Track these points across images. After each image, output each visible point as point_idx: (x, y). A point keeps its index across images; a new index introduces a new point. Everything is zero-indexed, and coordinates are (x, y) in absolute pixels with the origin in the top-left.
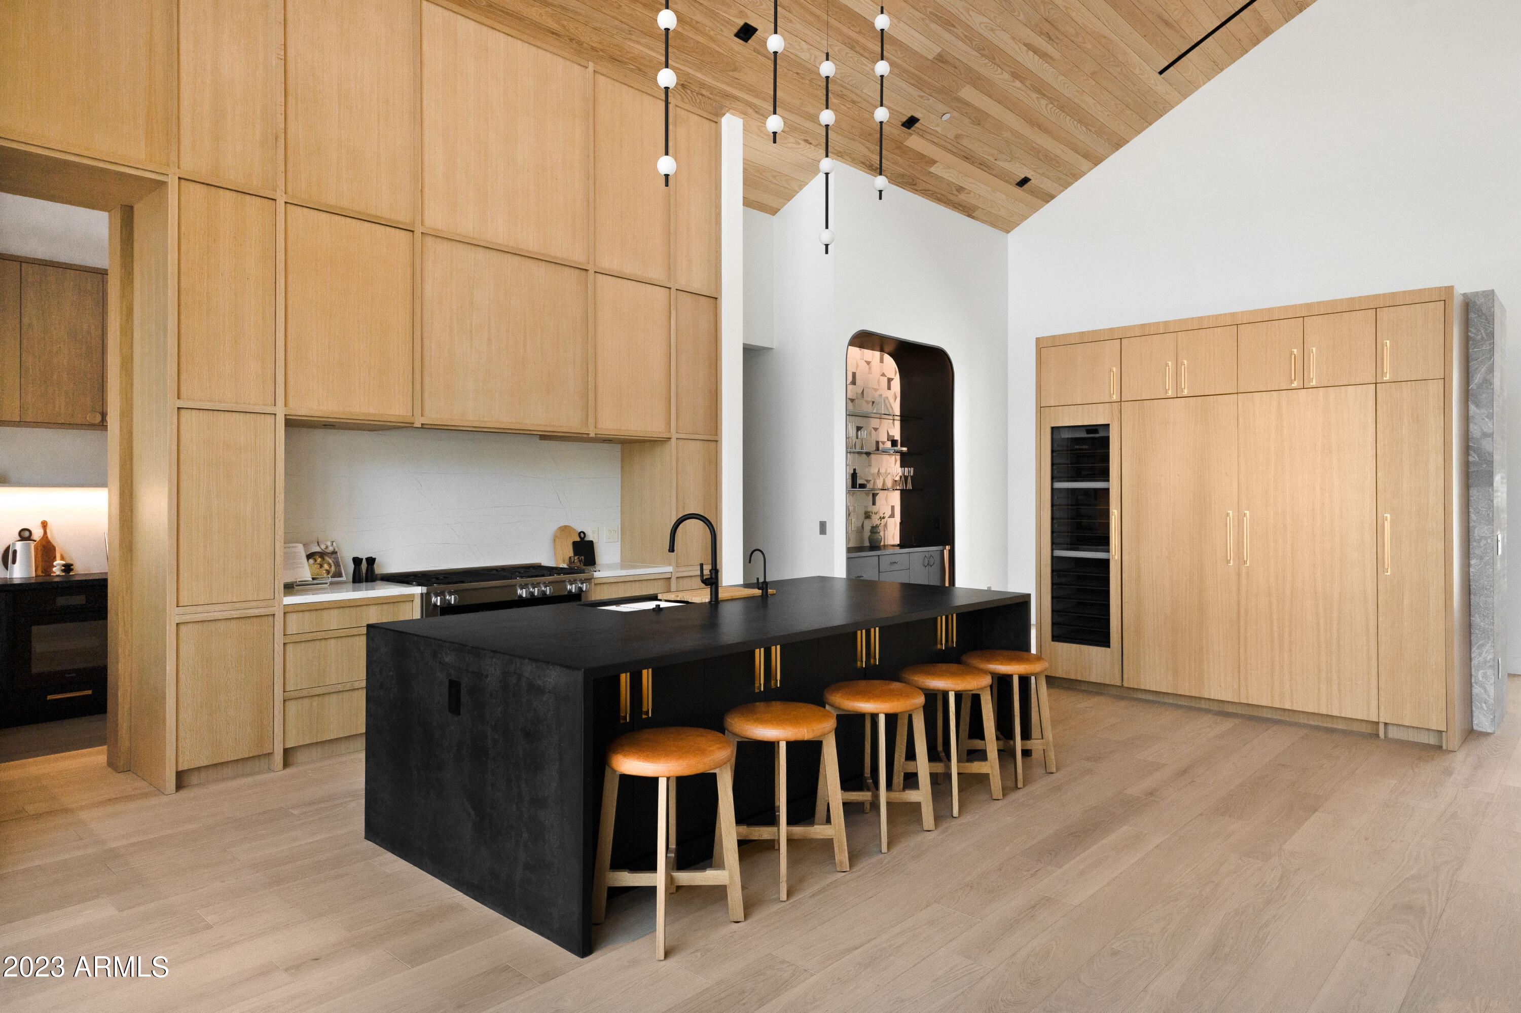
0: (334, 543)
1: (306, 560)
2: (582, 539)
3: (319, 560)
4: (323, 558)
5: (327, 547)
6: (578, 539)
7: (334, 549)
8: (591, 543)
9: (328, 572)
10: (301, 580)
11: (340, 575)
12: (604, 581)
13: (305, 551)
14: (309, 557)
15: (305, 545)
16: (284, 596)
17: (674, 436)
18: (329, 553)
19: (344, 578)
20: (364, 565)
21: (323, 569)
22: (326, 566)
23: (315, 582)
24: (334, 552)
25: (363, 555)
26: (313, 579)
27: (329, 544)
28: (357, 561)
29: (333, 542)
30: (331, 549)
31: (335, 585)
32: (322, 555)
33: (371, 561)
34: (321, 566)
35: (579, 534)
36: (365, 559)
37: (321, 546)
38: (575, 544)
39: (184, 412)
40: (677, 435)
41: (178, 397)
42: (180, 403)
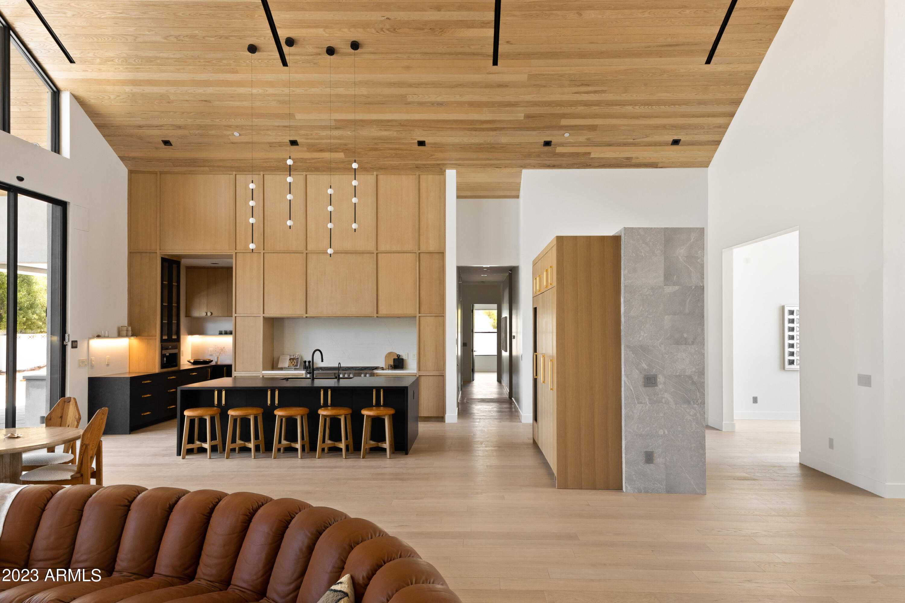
0: (299, 356)
1: (289, 360)
2: (398, 357)
3: (292, 361)
4: (293, 360)
5: (296, 357)
6: (397, 358)
8: (403, 359)
9: (293, 365)
10: (283, 367)
11: (297, 366)
12: (381, 374)
13: (290, 357)
14: (290, 359)
15: (290, 356)
16: (263, 371)
17: (418, 315)
18: (296, 359)
19: (298, 367)
20: (307, 363)
22: (293, 363)
23: (289, 368)
24: (298, 359)
26: (288, 367)
27: (297, 356)
28: (305, 362)
30: (297, 357)
31: (296, 369)
32: (293, 359)
34: (292, 363)
35: (398, 356)
36: (308, 361)
37: (295, 356)
38: (394, 360)
39: (237, 317)
40: (420, 315)
41: (236, 313)
42: (236, 315)
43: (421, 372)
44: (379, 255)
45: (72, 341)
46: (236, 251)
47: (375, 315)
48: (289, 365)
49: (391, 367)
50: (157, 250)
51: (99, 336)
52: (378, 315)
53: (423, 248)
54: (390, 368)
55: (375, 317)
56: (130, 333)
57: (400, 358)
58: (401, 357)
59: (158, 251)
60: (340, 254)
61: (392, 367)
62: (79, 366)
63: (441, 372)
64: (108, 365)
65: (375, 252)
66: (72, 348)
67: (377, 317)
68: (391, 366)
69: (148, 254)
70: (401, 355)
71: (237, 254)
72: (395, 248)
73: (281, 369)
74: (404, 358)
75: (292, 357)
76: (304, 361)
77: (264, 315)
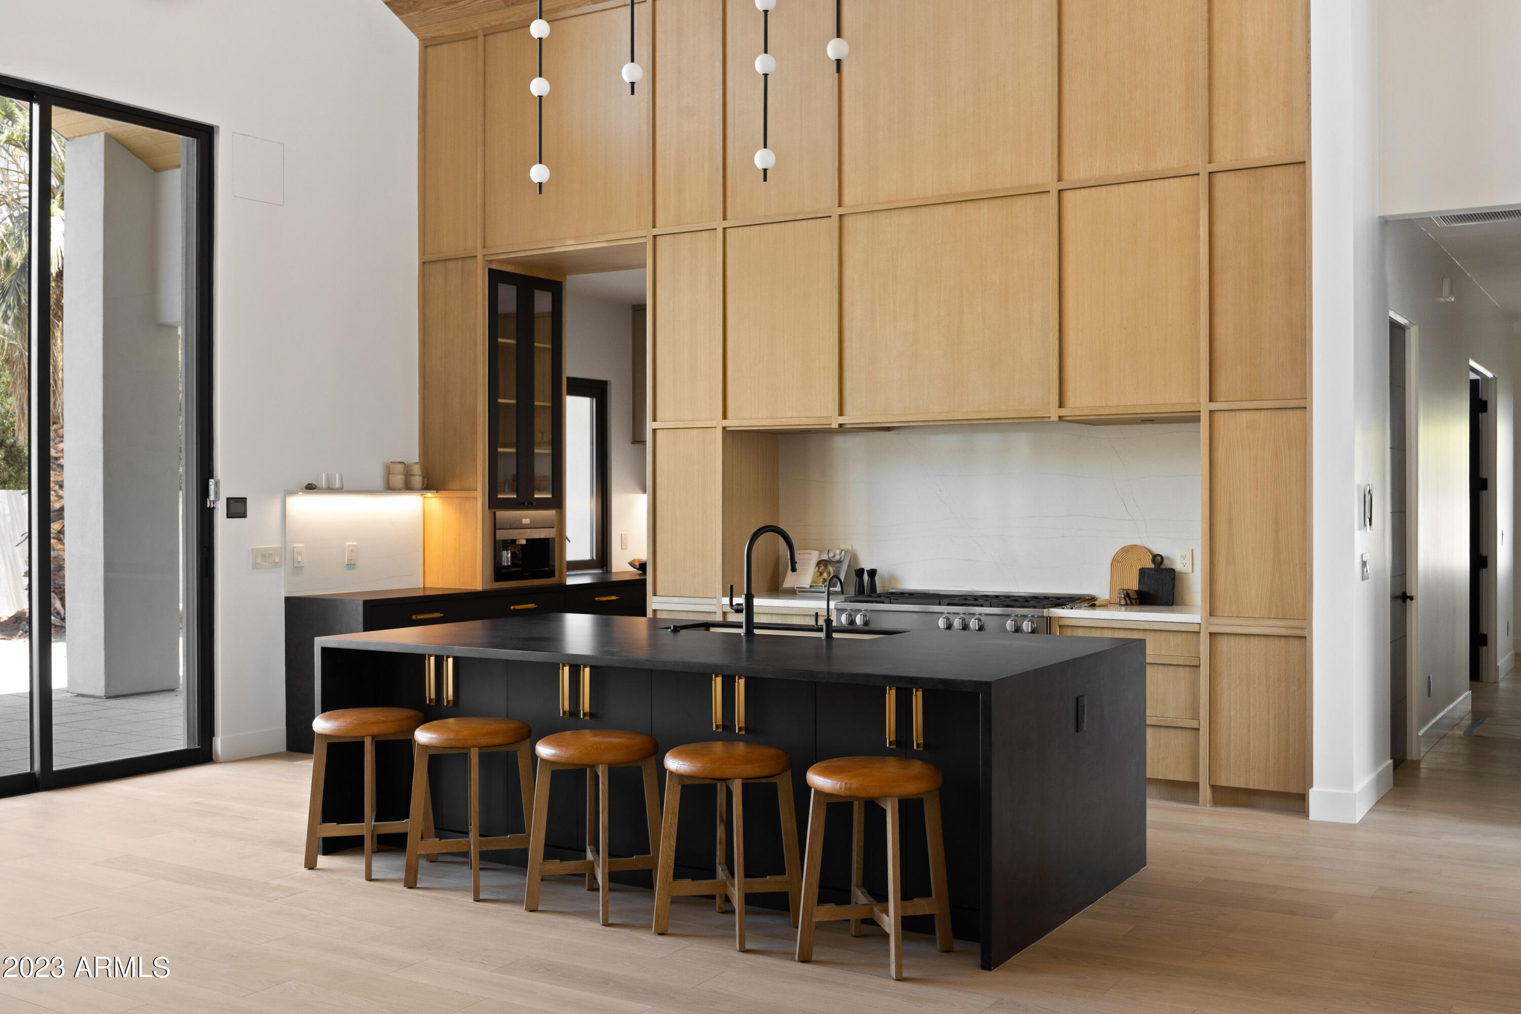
0: (843, 553)
2: (1159, 565)
3: (822, 568)
5: (834, 556)
6: (1153, 566)
7: (841, 558)
8: (1172, 571)
10: (797, 586)
13: (819, 557)
14: (819, 563)
16: (723, 597)
17: (1206, 408)
18: (834, 562)
19: (839, 588)
20: (866, 577)
21: (822, 577)
22: (825, 575)
24: (839, 562)
25: (867, 567)
26: (811, 586)
27: (838, 552)
28: (859, 572)
29: (842, 551)
30: (838, 557)
31: (832, 597)
33: (873, 573)
34: (821, 574)
35: (1158, 559)
36: (867, 570)
37: (831, 555)
38: (1143, 572)
39: (658, 432)
40: (1214, 406)
41: (654, 420)
42: (655, 425)
43: (1216, 620)
44: (1068, 196)
45: (228, 499)
46: (655, 232)
47: (1054, 413)
48: (813, 582)
49: (1125, 598)
50: (476, 249)
51: (310, 488)
52: (1063, 412)
53: (1225, 156)
54: (1123, 602)
55: (1054, 418)
56: (417, 480)
57: (1163, 566)
58: (1167, 564)
59: (479, 253)
60: (940, 208)
61: (1130, 599)
62: (255, 566)
63: (1291, 623)
64: (351, 566)
65: (1054, 187)
66: (228, 517)
67: (1060, 417)
68: (1127, 595)
69: (460, 262)
70: (1168, 558)
71: (658, 238)
72: (1121, 168)
73: (792, 593)
74: (1179, 566)
75: (825, 557)
76: (855, 570)
77: (726, 423)
